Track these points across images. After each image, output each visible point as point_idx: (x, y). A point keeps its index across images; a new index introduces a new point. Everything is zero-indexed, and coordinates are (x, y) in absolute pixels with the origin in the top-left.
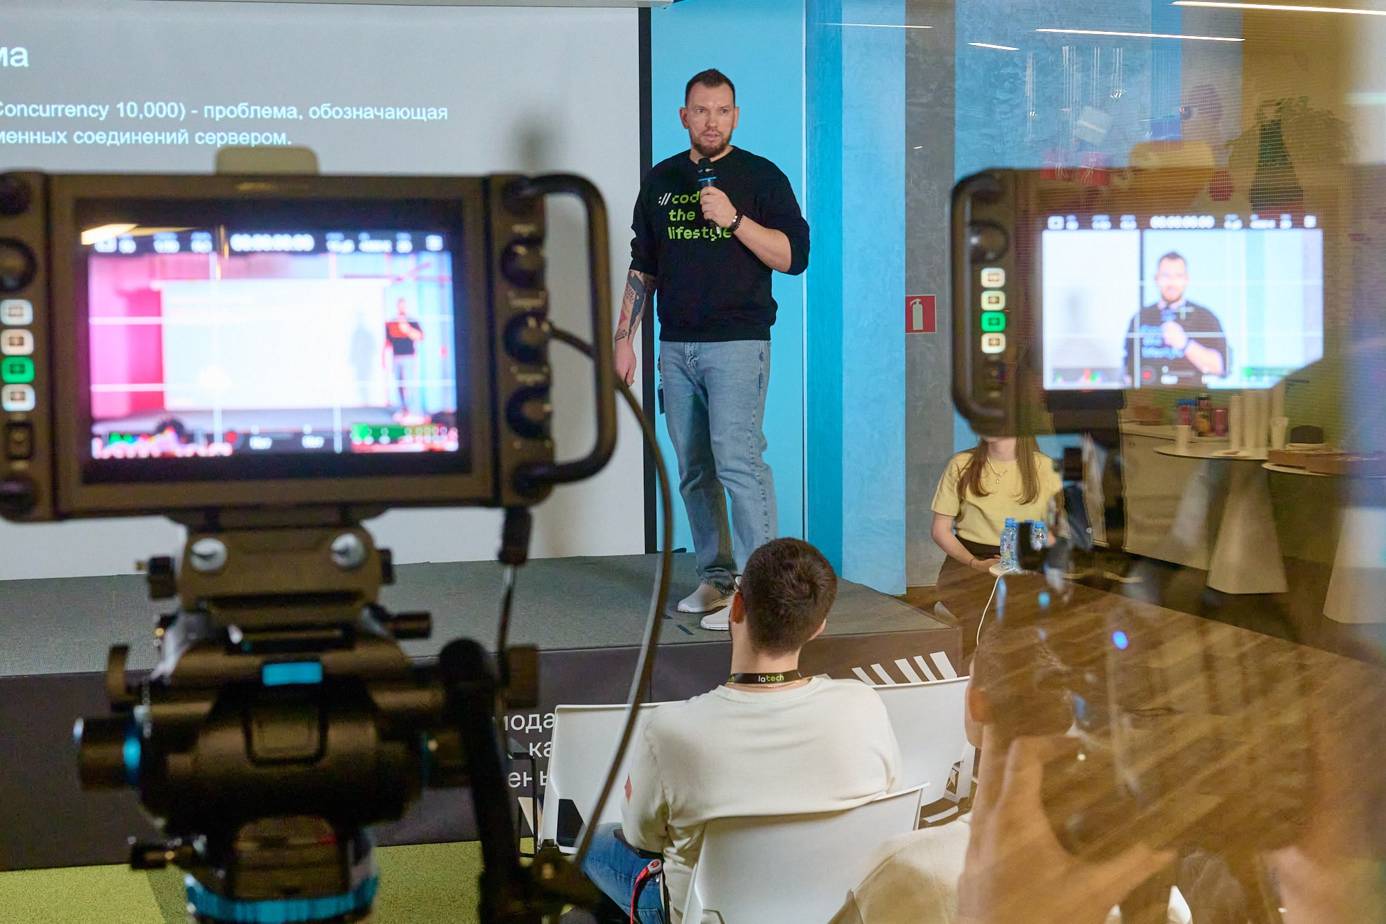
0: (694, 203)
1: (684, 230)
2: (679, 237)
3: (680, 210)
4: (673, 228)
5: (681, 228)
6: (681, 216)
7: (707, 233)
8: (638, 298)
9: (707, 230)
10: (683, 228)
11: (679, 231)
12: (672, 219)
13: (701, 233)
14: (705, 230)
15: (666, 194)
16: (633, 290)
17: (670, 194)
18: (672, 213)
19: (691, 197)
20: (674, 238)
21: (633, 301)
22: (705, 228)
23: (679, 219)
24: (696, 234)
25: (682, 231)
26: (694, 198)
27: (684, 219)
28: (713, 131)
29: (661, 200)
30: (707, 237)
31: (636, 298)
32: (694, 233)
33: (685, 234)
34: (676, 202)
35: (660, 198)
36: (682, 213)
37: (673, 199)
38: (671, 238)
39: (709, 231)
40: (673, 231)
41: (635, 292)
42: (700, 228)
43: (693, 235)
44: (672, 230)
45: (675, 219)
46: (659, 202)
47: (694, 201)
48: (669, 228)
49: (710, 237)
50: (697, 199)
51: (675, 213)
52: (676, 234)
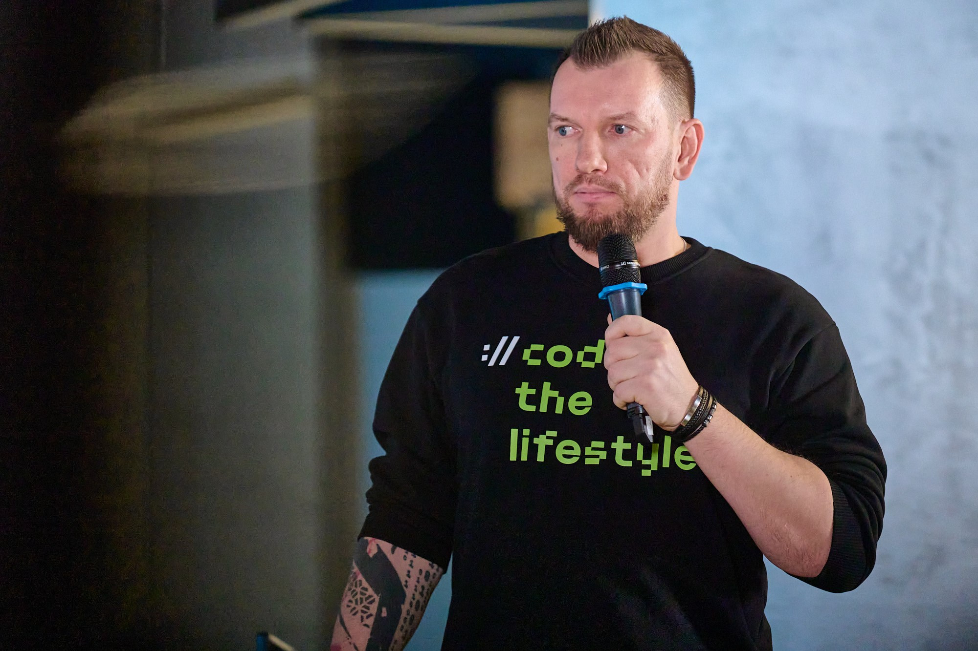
0: (588, 369)
1: (557, 441)
2: (541, 458)
3: (547, 385)
4: (526, 432)
5: (549, 433)
6: (552, 401)
7: (627, 455)
8: (384, 614)
9: (628, 446)
10: (554, 434)
11: (542, 442)
12: (523, 405)
13: (611, 453)
14: (620, 445)
15: (504, 339)
16: (370, 591)
17: (516, 339)
18: (524, 390)
19: (580, 355)
20: (524, 457)
21: (370, 621)
22: (620, 439)
23: (544, 408)
24: (596, 454)
25: (551, 442)
26: (590, 357)
27: (559, 410)
28: (590, 182)
29: (490, 353)
30: (629, 464)
31: (379, 610)
32: (588, 451)
33: (560, 452)
34: (537, 362)
35: (487, 347)
36: (555, 394)
37: (526, 354)
38: (513, 457)
39: (634, 448)
40: (525, 442)
41: (377, 598)
42: (609, 440)
43: (583, 456)
44: (520, 436)
45: (532, 408)
46: (484, 358)
47: (590, 365)
48: (514, 432)
49: (638, 466)
50: (598, 360)
51: (533, 391)
52: (533, 448)
